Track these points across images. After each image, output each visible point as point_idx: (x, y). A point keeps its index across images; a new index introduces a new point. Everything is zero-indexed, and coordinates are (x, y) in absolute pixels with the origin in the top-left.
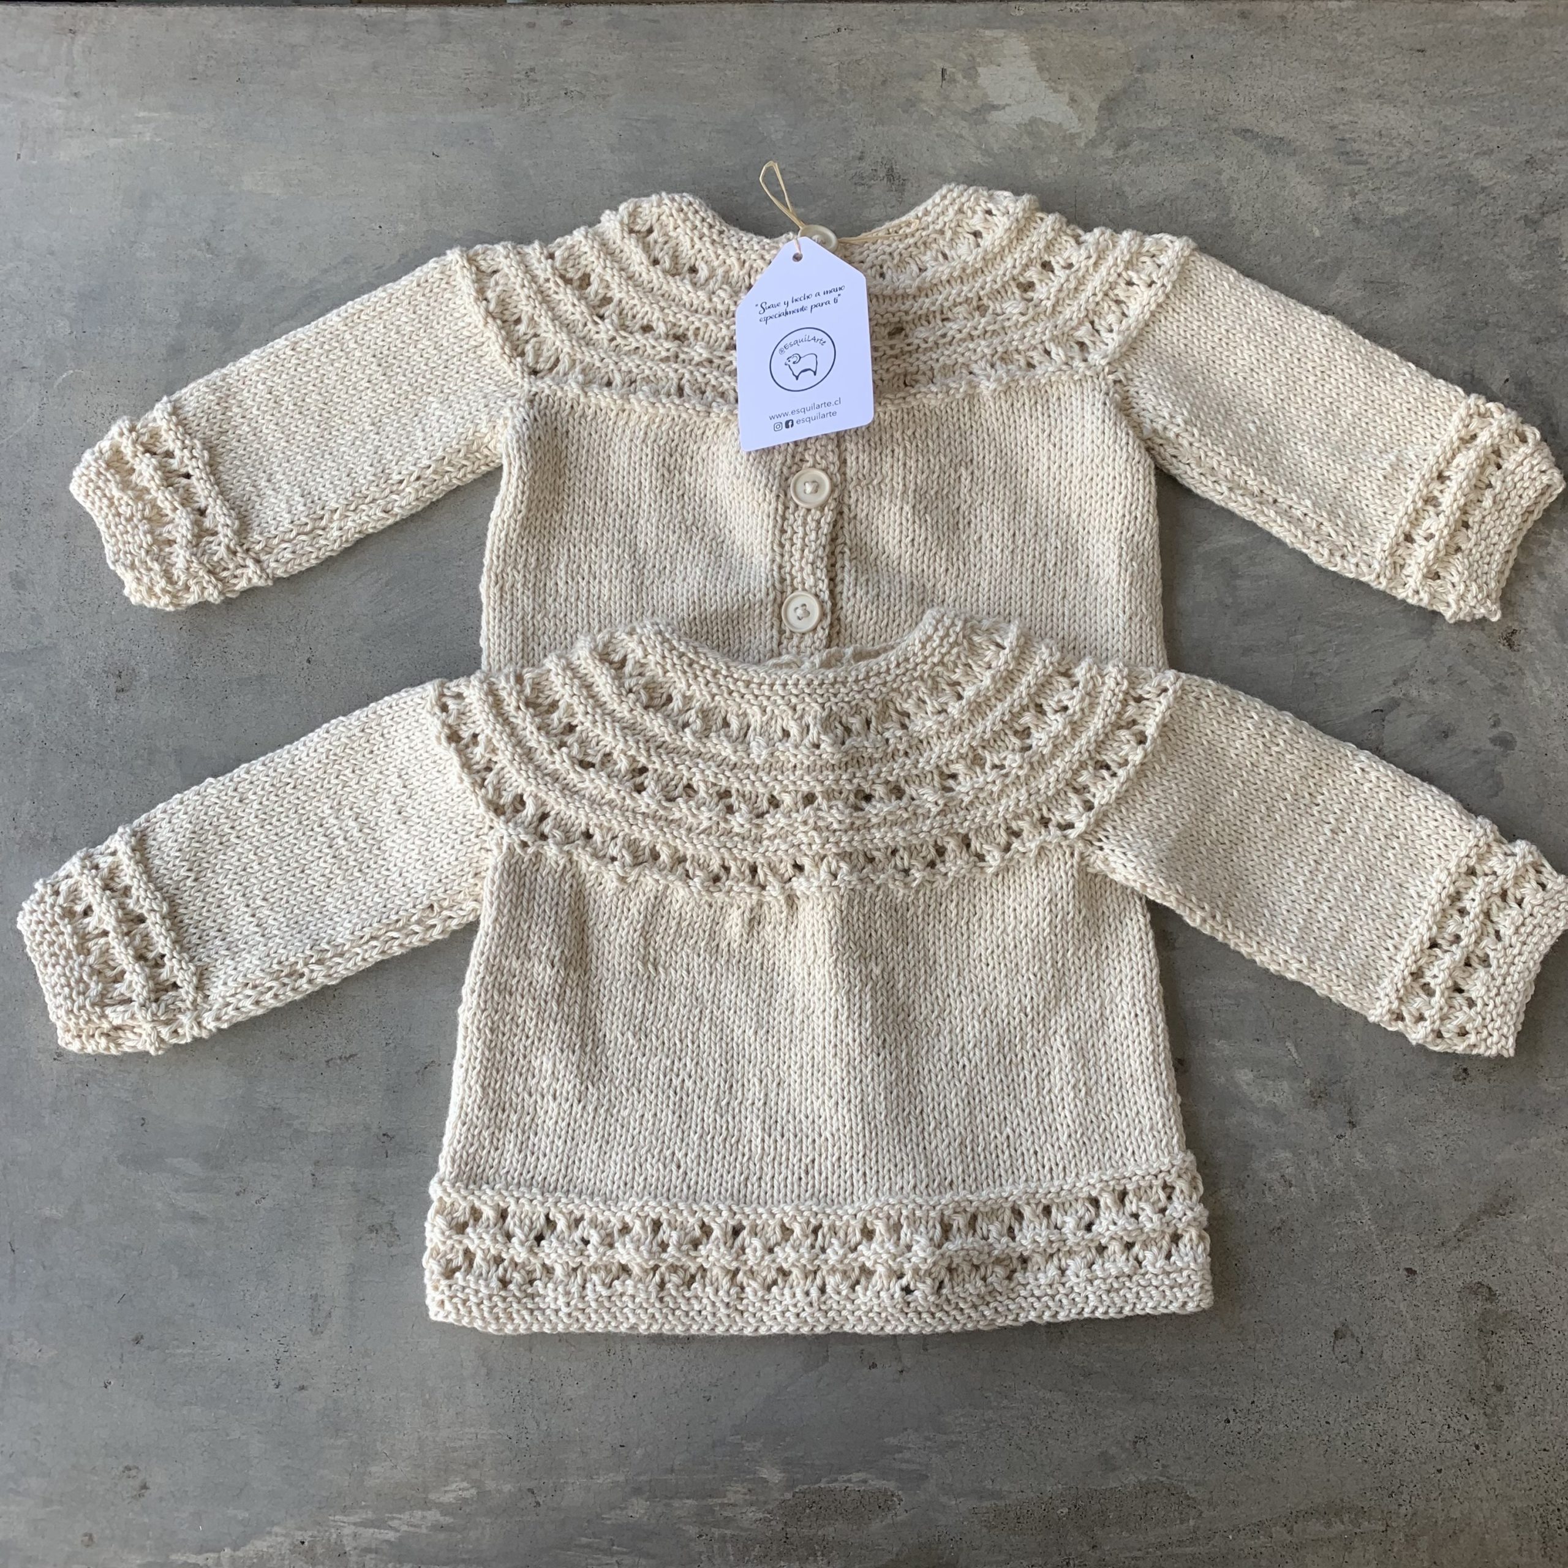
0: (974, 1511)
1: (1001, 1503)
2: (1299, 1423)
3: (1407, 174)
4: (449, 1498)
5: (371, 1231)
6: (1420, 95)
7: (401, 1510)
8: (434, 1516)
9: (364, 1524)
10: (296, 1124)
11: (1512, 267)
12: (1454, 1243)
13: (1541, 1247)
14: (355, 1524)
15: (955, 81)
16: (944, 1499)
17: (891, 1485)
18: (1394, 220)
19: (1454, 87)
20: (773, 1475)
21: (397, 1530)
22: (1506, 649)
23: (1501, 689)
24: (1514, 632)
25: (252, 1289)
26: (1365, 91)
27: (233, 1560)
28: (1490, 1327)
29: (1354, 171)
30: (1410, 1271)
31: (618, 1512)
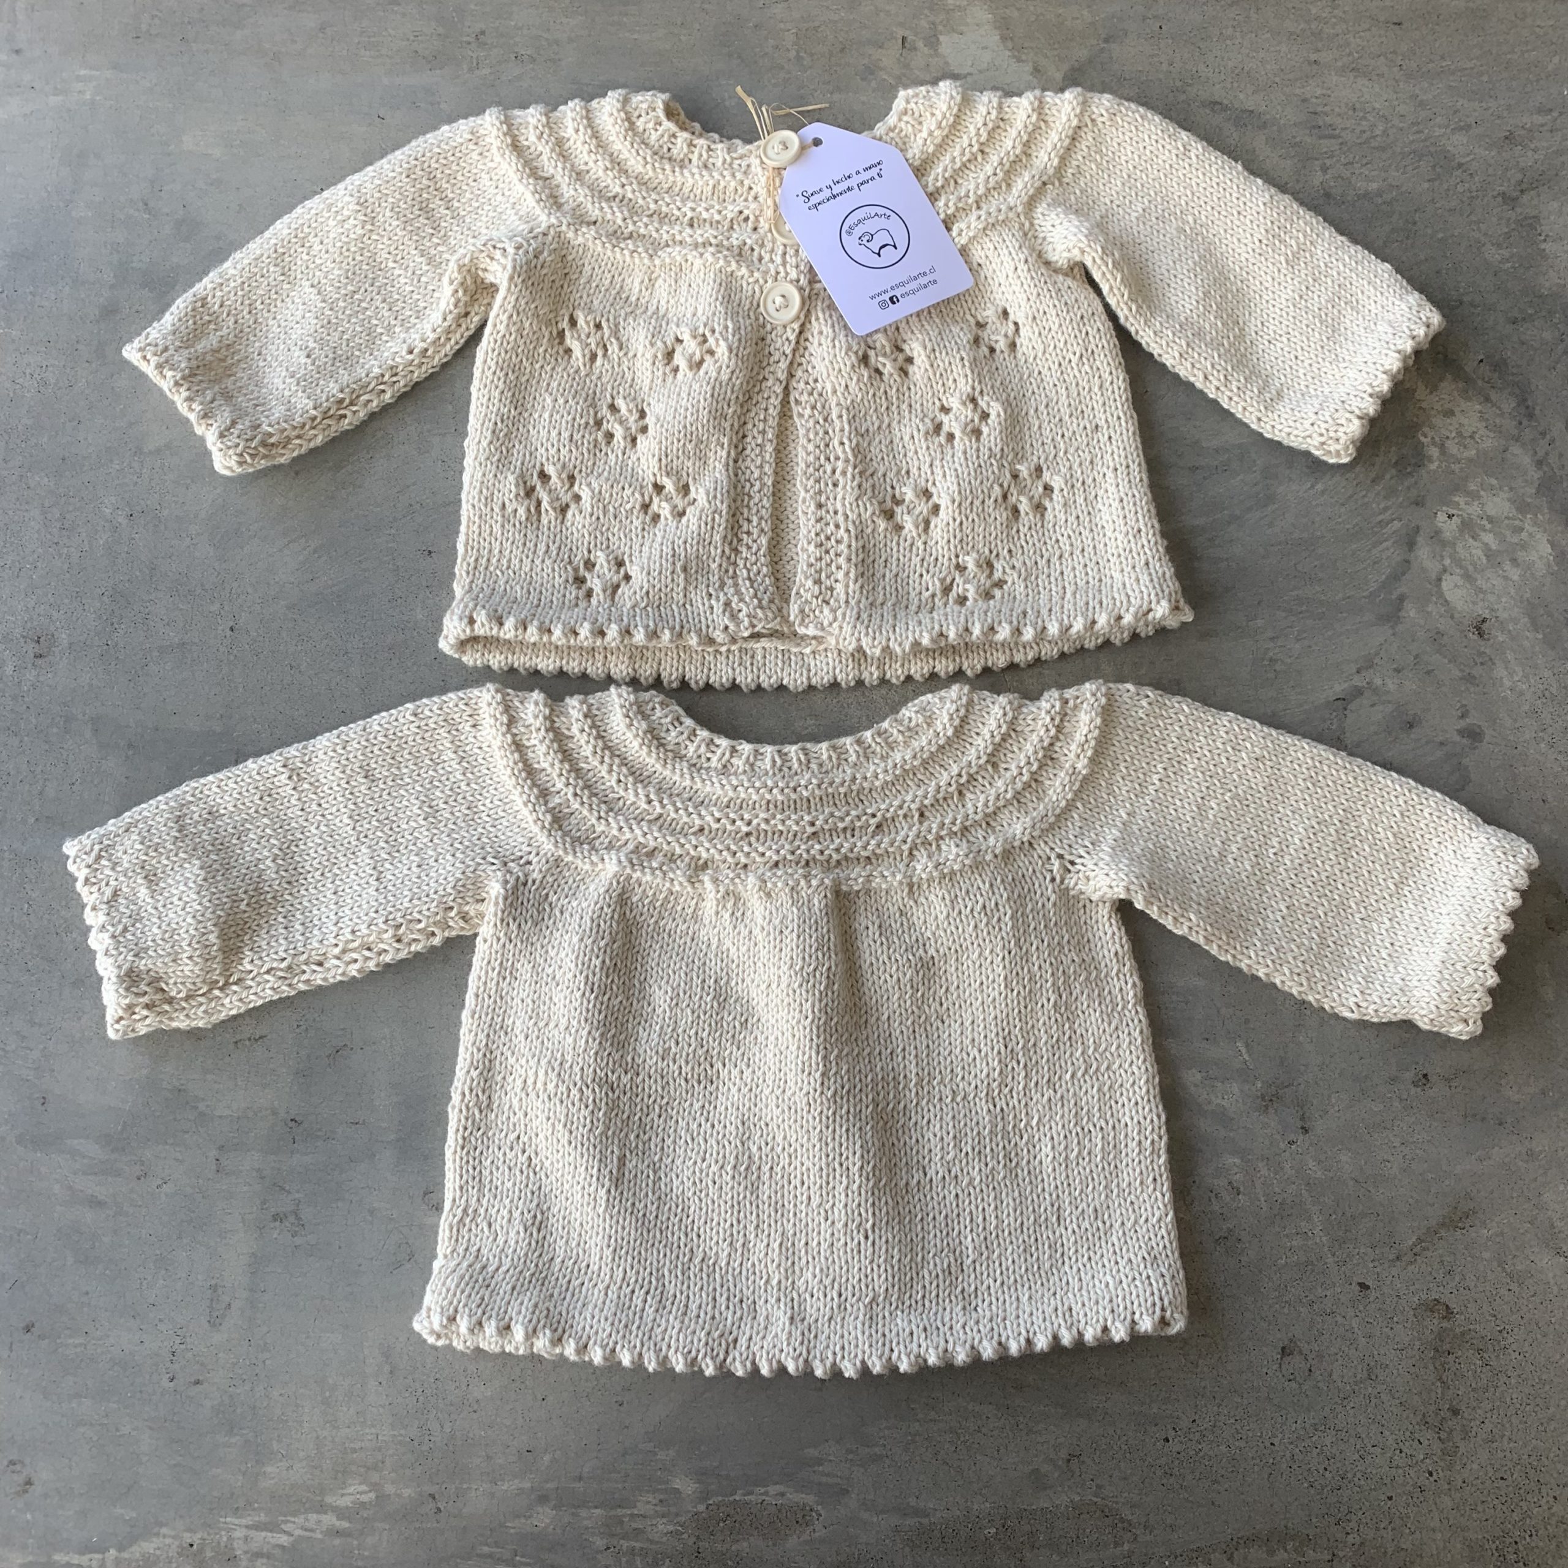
0: (897, 1529)
1: (925, 1521)
2: (1242, 1444)
3: (1383, 149)
4: (345, 1502)
5: (275, 1220)
6: (1396, 69)
7: (295, 1514)
8: (329, 1520)
9: (257, 1527)
10: (202, 1106)
11: (1488, 246)
12: (1409, 1257)
13: (1501, 1264)
14: (247, 1527)
15: (915, 49)
16: (865, 1515)
17: (810, 1499)
18: (1366, 195)
19: (1431, 61)
20: (686, 1485)
21: (290, 1534)
22: (1476, 637)
23: (1470, 679)
24: (1484, 621)
25: (150, 1278)
26: (1340, 64)
27: (117, 1561)
28: (1447, 1347)
29: (1326, 145)
30: (1363, 1286)
31: (523, 1520)
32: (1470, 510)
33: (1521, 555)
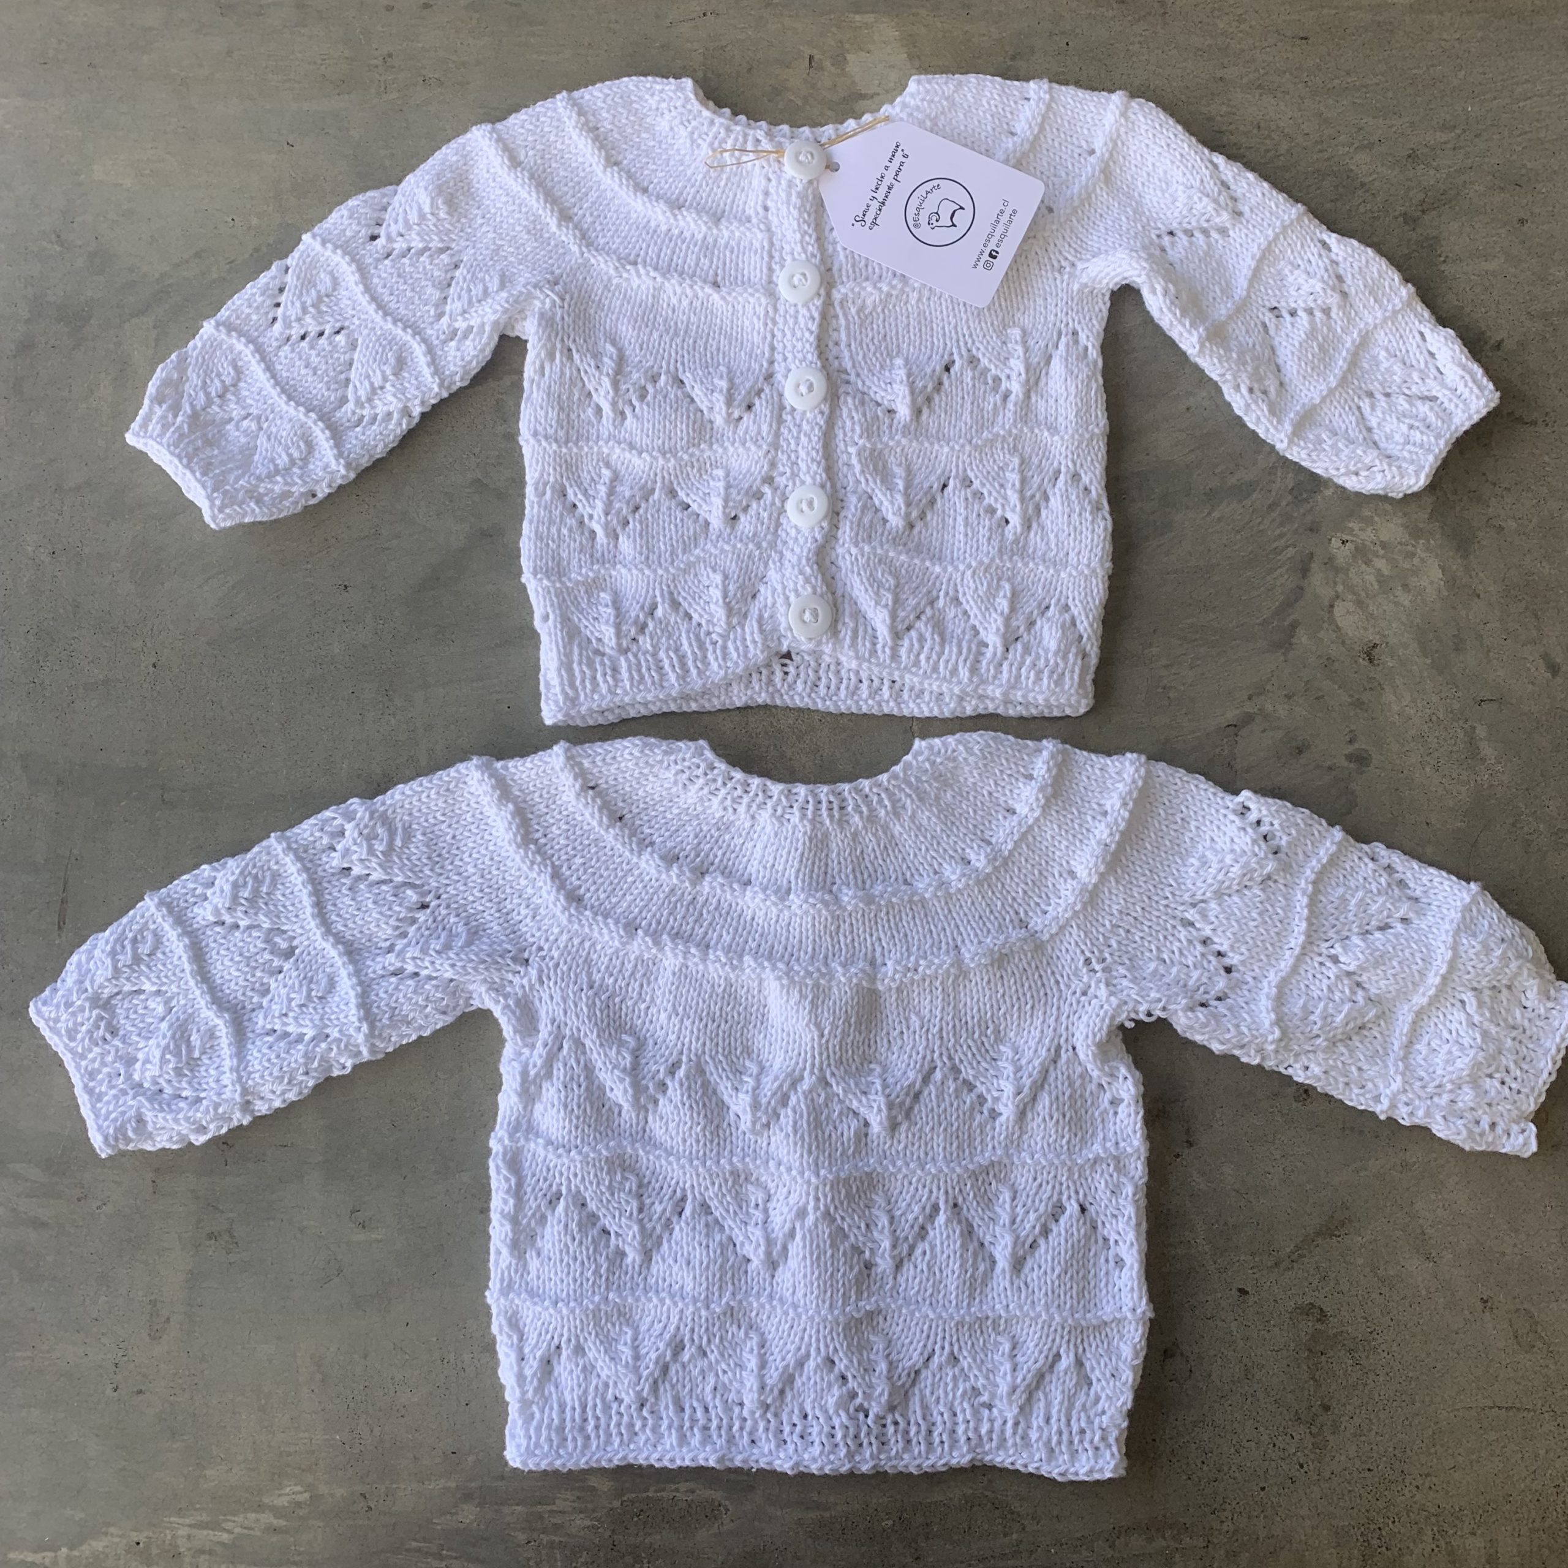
0: (800, 1522)
1: (827, 1514)
4: (283, 1501)
5: (211, 1238)
6: (1301, 86)
7: (235, 1513)
8: (267, 1518)
9: (199, 1526)
12: (1287, 1264)
13: (1374, 1269)
14: (190, 1526)
15: (822, 68)
16: (770, 1510)
17: (717, 1495)
19: (1337, 77)
20: (601, 1483)
21: (230, 1532)
22: (1366, 663)
23: (1359, 704)
24: (1375, 646)
25: (92, 1294)
27: (69, 1559)
28: (1321, 1348)
30: (1243, 1292)
31: (448, 1517)
32: (1363, 535)
33: (1413, 581)
